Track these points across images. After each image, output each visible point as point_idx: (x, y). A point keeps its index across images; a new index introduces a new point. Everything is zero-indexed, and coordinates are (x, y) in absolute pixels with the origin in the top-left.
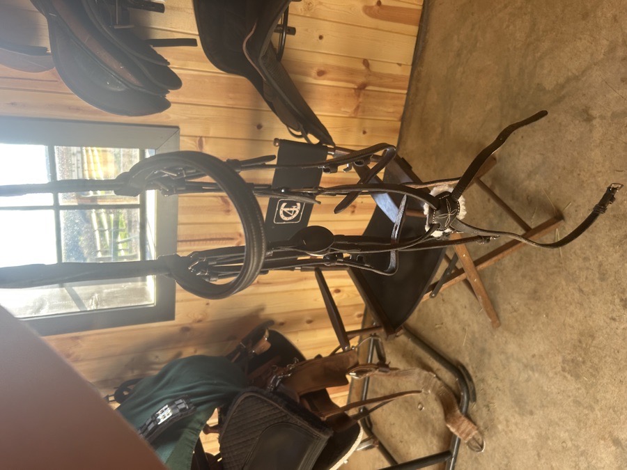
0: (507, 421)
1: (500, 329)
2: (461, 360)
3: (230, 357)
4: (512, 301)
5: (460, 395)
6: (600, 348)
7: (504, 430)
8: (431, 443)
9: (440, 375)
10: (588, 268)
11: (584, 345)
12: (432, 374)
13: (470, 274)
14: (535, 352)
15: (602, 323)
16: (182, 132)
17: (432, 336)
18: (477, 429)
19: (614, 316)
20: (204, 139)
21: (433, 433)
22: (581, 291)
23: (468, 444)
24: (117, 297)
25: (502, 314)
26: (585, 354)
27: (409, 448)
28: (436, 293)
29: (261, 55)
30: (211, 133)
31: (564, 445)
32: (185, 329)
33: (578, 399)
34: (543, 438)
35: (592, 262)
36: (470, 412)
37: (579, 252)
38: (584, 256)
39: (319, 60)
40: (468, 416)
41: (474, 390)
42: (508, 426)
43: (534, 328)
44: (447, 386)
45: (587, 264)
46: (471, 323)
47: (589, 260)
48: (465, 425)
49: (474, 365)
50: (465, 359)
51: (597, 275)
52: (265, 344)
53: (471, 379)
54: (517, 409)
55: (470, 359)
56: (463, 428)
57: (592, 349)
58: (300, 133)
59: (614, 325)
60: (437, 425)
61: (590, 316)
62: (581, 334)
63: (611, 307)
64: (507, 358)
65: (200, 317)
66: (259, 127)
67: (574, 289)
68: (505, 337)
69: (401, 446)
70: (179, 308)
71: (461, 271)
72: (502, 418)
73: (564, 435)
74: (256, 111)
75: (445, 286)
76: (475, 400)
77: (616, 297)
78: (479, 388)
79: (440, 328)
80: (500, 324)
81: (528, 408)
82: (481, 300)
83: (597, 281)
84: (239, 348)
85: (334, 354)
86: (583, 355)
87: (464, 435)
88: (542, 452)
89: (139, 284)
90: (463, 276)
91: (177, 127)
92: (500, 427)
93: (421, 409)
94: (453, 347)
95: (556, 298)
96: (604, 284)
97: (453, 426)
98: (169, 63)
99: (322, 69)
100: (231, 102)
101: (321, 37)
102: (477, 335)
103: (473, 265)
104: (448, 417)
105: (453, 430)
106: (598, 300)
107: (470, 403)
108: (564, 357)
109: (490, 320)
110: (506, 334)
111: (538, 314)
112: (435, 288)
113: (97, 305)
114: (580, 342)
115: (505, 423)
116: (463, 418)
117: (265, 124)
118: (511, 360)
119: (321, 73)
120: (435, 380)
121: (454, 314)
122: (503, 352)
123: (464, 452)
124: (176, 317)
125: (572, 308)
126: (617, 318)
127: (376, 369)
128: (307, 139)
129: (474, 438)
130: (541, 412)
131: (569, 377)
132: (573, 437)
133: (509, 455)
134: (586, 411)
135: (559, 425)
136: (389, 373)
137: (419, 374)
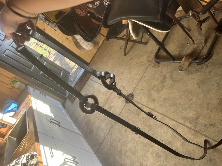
2: (214, 55)
5: (198, 59)
7: (189, 78)
9: (204, 48)
12: (204, 44)
18: (187, 68)
27: (172, 43)
34: (191, 92)
36: (192, 64)
40: (190, 64)
41: (202, 64)
42: (191, 79)
44: (200, 52)
48: (187, 64)
49: (213, 62)
50: (215, 57)
53: (206, 61)
54: (199, 82)
55: (215, 59)
56: (185, 63)
60: (183, 52)
64: (220, 75)
69: (171, 39)
72: (194, 76)
76: (198, 65)
78: (204, 66)
81: (201, 86)
87: (183, 64)
92: (190, 76)
93: (188, 43)
104: (188, 56)
105: (183, 59)
107: (196, 63)
115: (192, 78)
116: (189, 62)
120: (202, 47)
127: (198, 21)
129: (183, 67)
130: (201, 91)
131: (219, 101)
132: (194, 103)
133: (181, 81)
134: (206, 107)
135: (198, 97)
136: (198, 27)
137: (202, 39)
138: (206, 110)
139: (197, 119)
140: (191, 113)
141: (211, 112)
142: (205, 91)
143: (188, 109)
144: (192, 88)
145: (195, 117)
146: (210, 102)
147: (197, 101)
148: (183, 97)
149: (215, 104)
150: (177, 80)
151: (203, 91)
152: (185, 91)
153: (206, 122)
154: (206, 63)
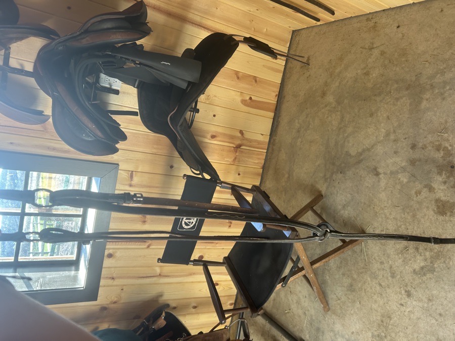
1: (329, 312)
2: (303, 337)
3: (135, 331)
4: (337, 292)
6: (395, 326)
10: (383, 269)
11: (385, 324)
13: (308, 271)
14: (354, 330)
15: (395, 308)
16: (120, 167)
17: (282, 319)
19: (402, 302)
20: (134, 173)
22: (380, 285)
24: (56, 281)
25: (330, 301)
26: (386, 331)
28: (286, 284)
29: (179, 124)
30: (139, 170)
32: (104, 309)
35: (386, 265)
37: (377, 258)
38: (380, 261)
39: (213, 129)
43: (352, 312)
45: (383, 266)
46: (310, 309)
47: (384, 263)
50: (306, 336)
51: (390, 274)
52: (162, 322)
57: (390, 327)
58: (198, 172)
59: (403, 309)
61: (387, 303)
62: (383, 316)
63: (400, 296)
64: (335, 335)
65: (115, 299)
66: (172, 167)
67: (376, 283)
68: (333, 319)
70: (101, 291)
71: (302, 269)
74: (171, 157)
75: (292, 279)
77: (402, 289)
79: (288, 312)
80: (329, 310)
82: (315, 290)
83: (390, 278)
84: (143, 324)
85: (212, 331)
89: (73, 273)
90: (303, 272)
91: (118, 164)
94: (298, 327)
95: (365, 290)
96: (394, 280)
98: (120, 125)
99: (214, 134)
100: (154, 151)
101: (214, 116)
102: (314, 318)
103: (309, 264)
106: (391, 291)
108: (372, 333)
109: (322, 306)
110: (334, 317)
111: (354, 302)
112: (285, 280)
113: (41, 287)
114: (382, 321)
117: (175, 165)
119: (213, 137)
121: (298, 302)
122: (332, 331)
124: (98, 298)
125: (375, 297)
126: (404, 304)
128: (203, 175)
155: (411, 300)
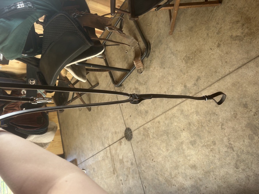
0: (155, 68)
1: (171, 36)
2: (150, 41)
4: (182, 27)
5: (144, 53)
7: (152, 70)
8: (125, 65)
9: (139, 44)
10: (216, 27)
11: (196, 54)
12: (137, 42)
13: (175, 8)
14: (178, 49)
15: (207, 49)
17: (144, 28)
18: (143, 67)
19: (212, 48)
21: (127, 62)
22: (208, 34)
23: (138, 70)
25: (175, 31)
26: (194, 57)
27: (116, 64)
31: (169, 81)
33: (182, 70)
34: (163, 77)
35: (219, 26)
36: (144, 60)
37: (217, 19)
38: (218, 22)
40: (142, 61)
41: (149, 54)
42: (154, 70)
43: (183, 41)
44: (140, 48)
45: (217, 25)
46: (162, 29)
47: (219, 24)
48: (140, 64)
49: (154, 45)
50: (152, 42)
51: (217, 31)
53: (150, 49)
54: (160, 65)
55: (154, 42)
56: (138, 64)
59: (210, 51)
60: (129, 60)
61: (204, 45)
62: (197, 50)
67: (206, 33)
68: (171, 40)
69: (113, 62)
72: (153, 66)
73: (170, 78)
75: (163, 8)
76: (148, 57)
77: (217, 42)
78: (152, 53)
79: (149, 26)
80: (172, 34)
81: (164, 66)
83: (215, 34)
86: (193, 57)
87: (138, 67)
88: (160, 81)
90: (170, 8)
92: (151, 69)
93: (126, 53)
94: (150, 35)
95: (198, 33)
96: (217, 35)
97: (135, 63)
102: (161, 35)
103: (179, 5)
104: (135, 59)
105: (135, 64)
106: (211, 40)
107: (145, 57)
108: (187, 55)
109: (170, 31)
111: (188, 36)
112: (159, 7)
114: (195, 52)
115: (154, 68)
116: (140, 61)
118: (168, 48)
120: (137, 44)
121: (157, 23)
122: (167, 45)
123: (134, 72)
125: (200, 39)
127: (117, 30)
129: (140, 69)
130: (168, 69)
131: (184, 62)
132: (173, 80)
133: (149, 78)
134: (182, 74)
135: (171, 75)
136: (121, 34)
137: (132, 40)
138: (184, 75)
139: (186, 87)
140: (179, 89)
141: (188, 72)
142: (170, 66)
143: (174, 88)
144: (161, 74)
145: (183, 88)
146: (180, 69)
147: (173, 77)
148: (162, 86)
149: (184, 66)
150: (146, 81)
151: (169, 68)
152: (159, 81)
153: (193, 82)
154: (151, 50)
155: (217, 49)
